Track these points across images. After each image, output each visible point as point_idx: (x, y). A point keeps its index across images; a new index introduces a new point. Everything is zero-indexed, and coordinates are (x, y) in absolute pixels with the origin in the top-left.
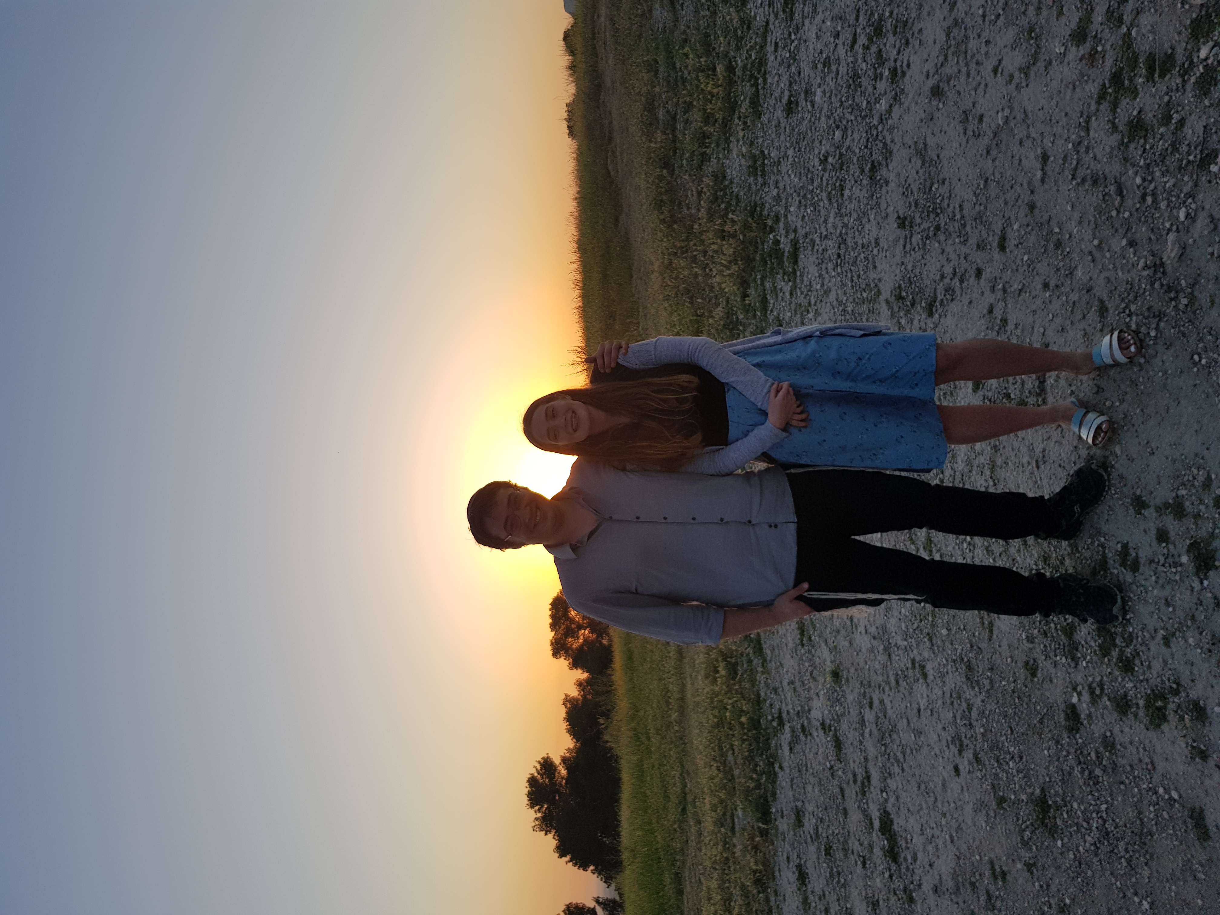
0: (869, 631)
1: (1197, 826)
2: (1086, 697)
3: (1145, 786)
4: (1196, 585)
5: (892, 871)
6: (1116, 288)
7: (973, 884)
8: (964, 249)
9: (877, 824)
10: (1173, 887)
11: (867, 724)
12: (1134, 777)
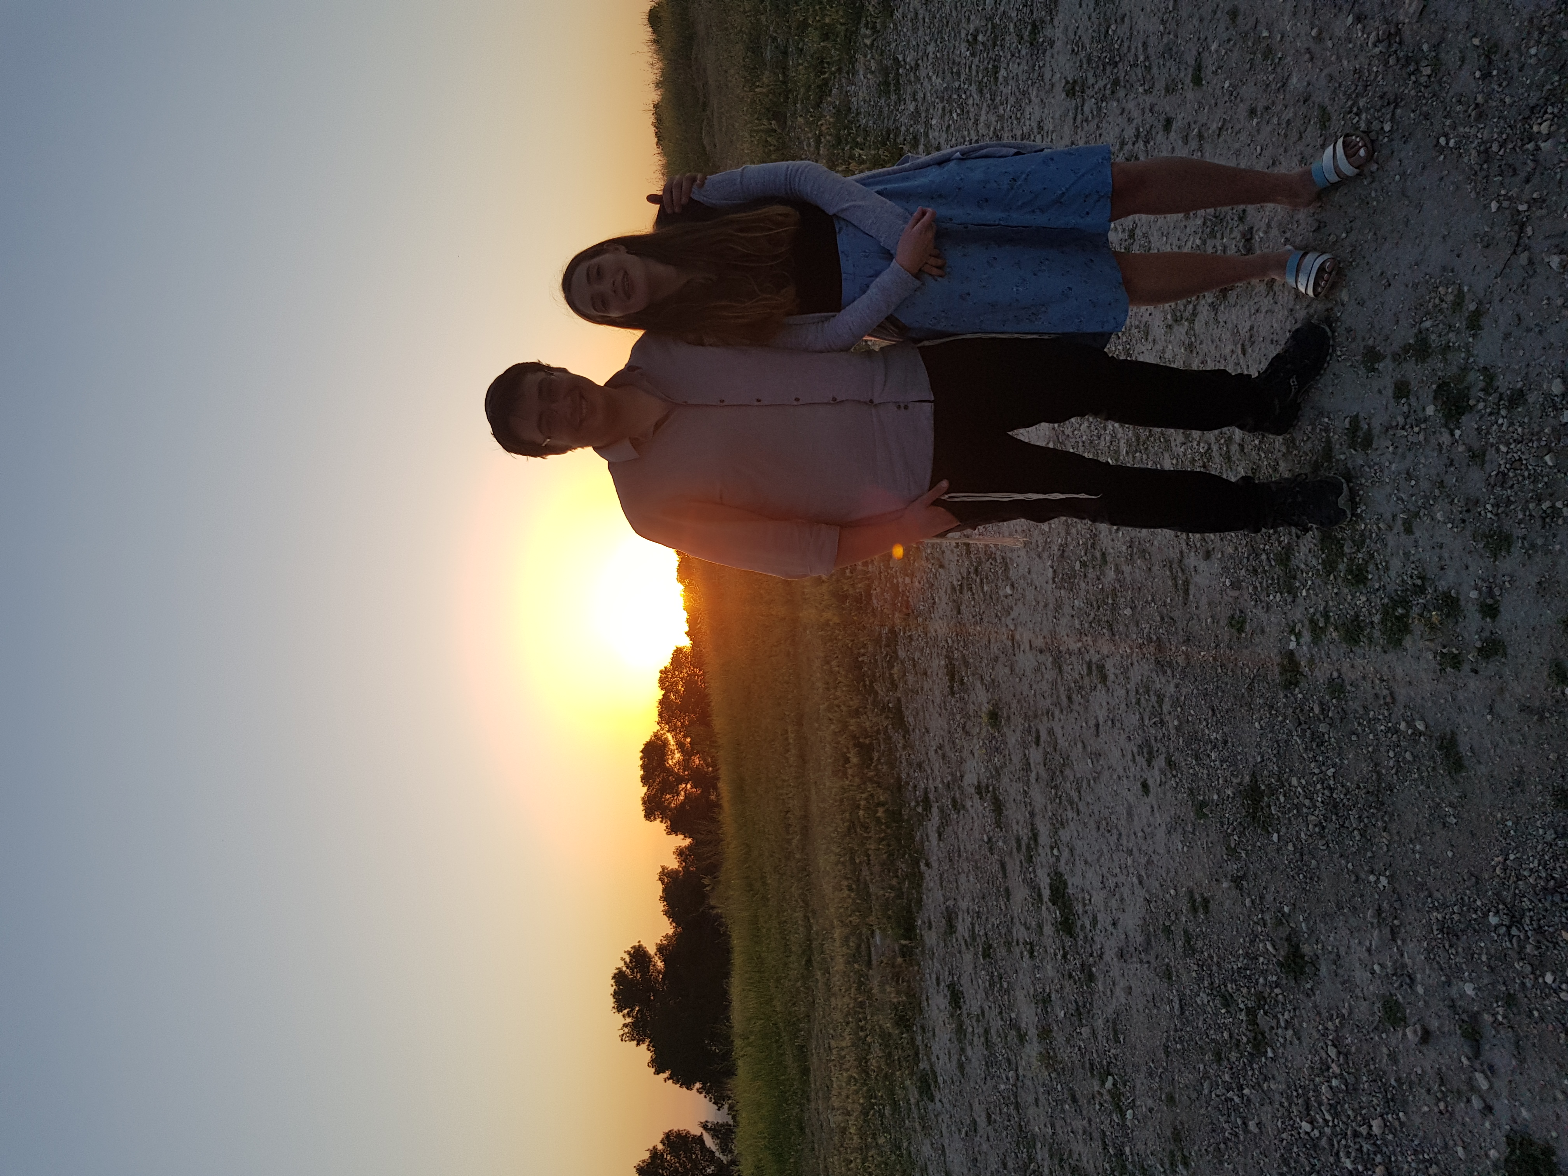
0: (1034, 646)
1: (1447, 756)
2: (1307, 637)
3: (1383, 728)
4: (1446, 438)
5: (1067, 949)
6: (1340, 86)
7: (1167, 930)
8: (1149, 99)
9: (1046, 893)
10: (1418, 847)
11: (1032, 766)
12: (1369, 721)
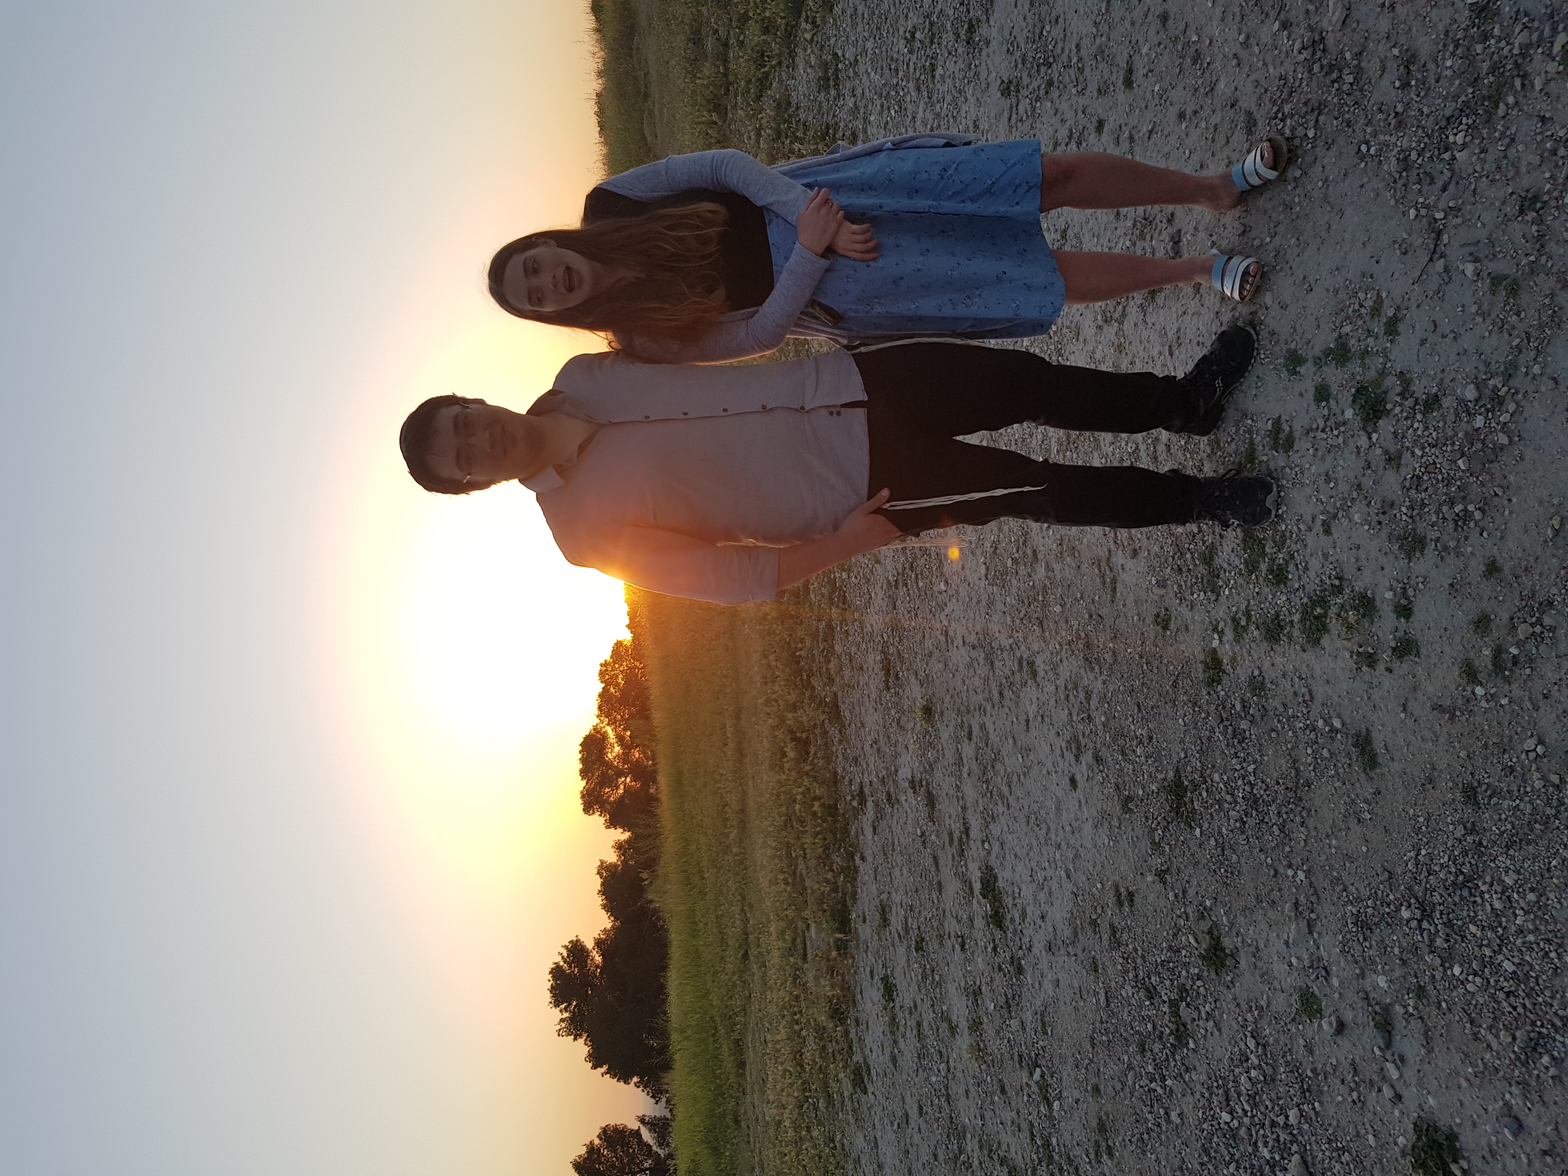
0: (967, 641)
1: (1363, 753)
2: (1229, 635)
3: (1301, 725)
4: (1363, 441)
5: (997, 941)
6: (1266, 91)
7: (1094, 924)
8: (1082, 101)
9: (977, 886)
10: (1334, 842)
11: (965, 762)
12: (1288, 720)
